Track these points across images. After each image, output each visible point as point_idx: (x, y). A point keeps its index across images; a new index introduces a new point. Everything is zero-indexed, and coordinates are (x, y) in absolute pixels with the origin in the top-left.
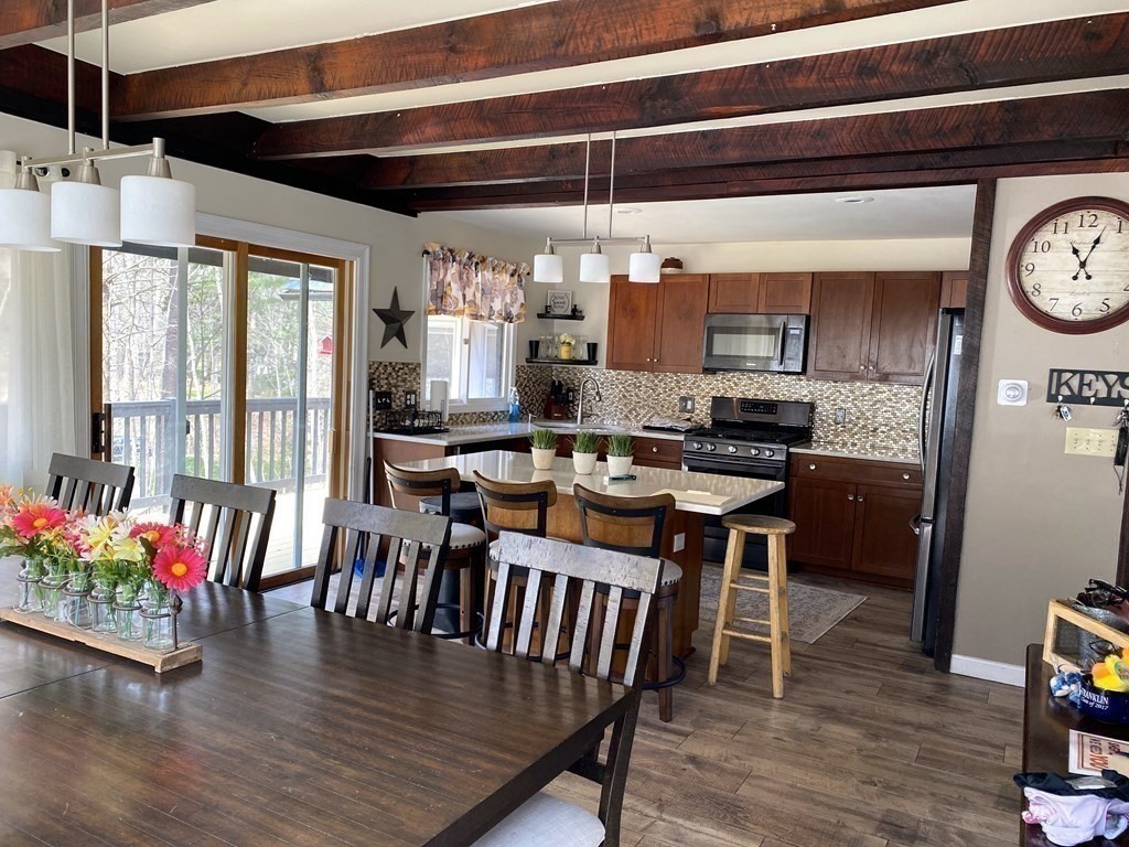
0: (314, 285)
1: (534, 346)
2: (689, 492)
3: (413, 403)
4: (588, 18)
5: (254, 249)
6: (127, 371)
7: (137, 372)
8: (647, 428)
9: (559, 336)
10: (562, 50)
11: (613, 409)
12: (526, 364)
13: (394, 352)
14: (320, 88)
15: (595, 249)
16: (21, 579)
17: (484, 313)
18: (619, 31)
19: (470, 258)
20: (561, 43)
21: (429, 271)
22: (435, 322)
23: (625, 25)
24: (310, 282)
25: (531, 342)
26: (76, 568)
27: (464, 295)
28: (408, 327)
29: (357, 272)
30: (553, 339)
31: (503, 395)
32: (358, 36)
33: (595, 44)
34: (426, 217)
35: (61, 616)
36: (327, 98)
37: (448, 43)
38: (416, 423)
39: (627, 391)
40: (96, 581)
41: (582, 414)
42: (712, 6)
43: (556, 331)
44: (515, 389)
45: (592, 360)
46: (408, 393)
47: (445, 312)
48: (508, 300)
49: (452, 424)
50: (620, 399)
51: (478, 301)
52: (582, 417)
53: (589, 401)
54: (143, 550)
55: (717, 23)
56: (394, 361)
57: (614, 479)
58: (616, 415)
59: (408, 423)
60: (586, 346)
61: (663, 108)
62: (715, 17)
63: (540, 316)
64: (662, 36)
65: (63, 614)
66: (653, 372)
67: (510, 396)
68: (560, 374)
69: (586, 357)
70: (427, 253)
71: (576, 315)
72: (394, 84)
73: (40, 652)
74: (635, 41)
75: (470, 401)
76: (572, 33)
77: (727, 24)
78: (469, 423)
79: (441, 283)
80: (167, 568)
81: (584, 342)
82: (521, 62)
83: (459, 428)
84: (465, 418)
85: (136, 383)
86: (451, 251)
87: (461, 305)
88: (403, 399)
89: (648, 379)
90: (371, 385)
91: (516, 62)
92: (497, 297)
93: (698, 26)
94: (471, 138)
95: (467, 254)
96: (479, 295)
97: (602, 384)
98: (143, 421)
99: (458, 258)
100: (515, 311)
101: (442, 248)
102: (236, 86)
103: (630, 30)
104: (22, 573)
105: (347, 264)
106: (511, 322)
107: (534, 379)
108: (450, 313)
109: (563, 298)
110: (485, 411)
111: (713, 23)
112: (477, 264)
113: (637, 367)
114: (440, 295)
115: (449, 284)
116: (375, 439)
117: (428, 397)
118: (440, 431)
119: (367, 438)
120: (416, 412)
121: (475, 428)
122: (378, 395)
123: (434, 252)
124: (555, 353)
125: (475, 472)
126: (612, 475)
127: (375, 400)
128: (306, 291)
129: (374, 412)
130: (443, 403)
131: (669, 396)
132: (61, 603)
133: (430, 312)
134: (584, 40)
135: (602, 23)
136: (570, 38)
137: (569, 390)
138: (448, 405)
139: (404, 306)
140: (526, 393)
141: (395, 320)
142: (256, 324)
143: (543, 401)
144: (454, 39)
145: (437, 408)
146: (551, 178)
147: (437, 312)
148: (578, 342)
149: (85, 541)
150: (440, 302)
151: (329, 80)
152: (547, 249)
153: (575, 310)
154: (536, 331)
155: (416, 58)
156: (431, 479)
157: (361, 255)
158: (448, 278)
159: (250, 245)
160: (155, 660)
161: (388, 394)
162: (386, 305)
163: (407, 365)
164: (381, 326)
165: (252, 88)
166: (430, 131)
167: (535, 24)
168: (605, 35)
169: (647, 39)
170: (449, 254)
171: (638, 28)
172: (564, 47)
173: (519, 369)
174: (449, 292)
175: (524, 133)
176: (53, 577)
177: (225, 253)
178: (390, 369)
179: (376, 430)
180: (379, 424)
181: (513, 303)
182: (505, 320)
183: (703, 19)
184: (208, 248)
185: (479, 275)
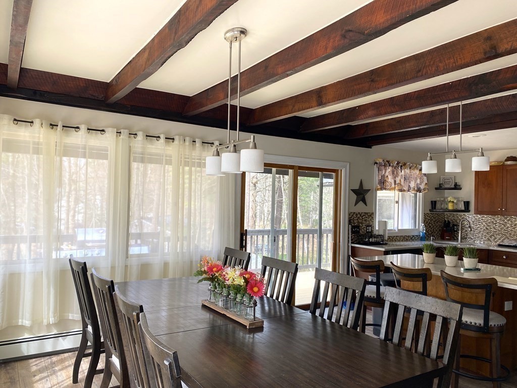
0: (325, 180)
1: (434, 204)
2: (510, 278)
3: (370, 231)
4: (432, 59)
5: (300, 168)
6: (263, 218)
7: (266, 218)
8: (500, 245)
9: (447, 198)
10: (420, 74)
11: (480, 235)
12: (429, 212)
13: (361, 208)
14: (321, 104)
15: (453, 156)
16: (209, 290)
17: (406, 188)
18: (446, 62)
19: (398, 163)
20: (419, 71)
21: (377, 171)
22: (381, 194)
23: (450, 58)
24: (324, 179)
25: (432, 202)
26: (225, 287)
27: (395, 181)
28: (368, 197)
29: (343, 174)
30: (445, 200)
31: (417, 227)
32: (335, 82)
33: (435, 69)
34: (375, 148)
35: (220, 305)
36: (324, 107)
37: (371, 78)
38: (371, 240)
39: (488, 226)
40: (231, 292)
41: (461, 237)
42: (492, 43)
43: (446, 196)
44: (423, 224)
45: (467, 209)
46: (367, 226)
47: (385, 189)
48: (418, 181)
49: (390, 241)
50: (484, 230)
51: (402, 183)
52: (461, 239)
53: (466, 231)
54: (244, 281)
55: (495, 50)
56: (360, 212)
57: (466, 269)
58: (482, 238)
59: (367, 240)
60: (463, 203)
61: (482, 88)
62: (494, 47)
63: (436, 189)
64: (468, 60)
65: (220, 304)
66: (504, 216)
67: (421, 228)
68: (449, 217)
69: (463, 208)
70: (377, 163)
71: (457, 187)
72: (350, 98)
73: (214, 317)
74: (454, 65)
75: (399, 230)
76: (424, 67)
77: (501, 50)
78: (399, 241)
79: (383, 176)
80: (252, 289)
81: (462, 201)
82: (402, 82)
83: (393, 243)
84: (397, 238)
85: (265, 222)
86: (387, 161)
87: (393, 186)
88: (365, 229)
89: (500, 219)
90: (350, 222)
91: (400, 82)
92: (412, 181)
93: (485, 53)
94: (389, 114)
95: (396, 162)
96: (402, 180)
97: (473, 222)
98: (263, 237)
99: (392, 165)
100: (422, 187)
101: (383, 161)
102: (290, 107)
103: (452, 60)
104: (210, 288)
105: (339, 171)
106: (420, 192)
107: (434, 220)
108: (388, 189)
109: (449, 179)
110: (407, 235)
111: (493, 50)
112: (401, 166)
113: (494, 213)
114: (382, 182)
115: (387, 176)
116: (352, 247)
117: (377, 229)
118: (383, 244)
119: (348, 246)
120: (371, 235)
121: (402, 243)
122: (353, 227)
123: (380, 163)
124: (446, 206)
125: (391, 262)
126: (466, 268)
127: (352, 229)
128: (322, 183)
129: (351, 235)
130: (385, 231)
131: (514, 228)
132: (220, 300)
133: (378, 190)
134: (430, 68)
135: (438, 59)
136: (423, 68)
137: (454, 225)
138: (387, 232)
139: (365, 187)
140: (430, 227)
141: (362, 194)
142: (314, 197)
143: (440, 230)
144: (373, 77)
145: (381, 233)
146: (432, 126)
147: (381, 189)
148: (458, 201)
149: (227, 277)
150: (383, 185)
151: (324, 101)
152: (428, 158)
153: (456, 185)
154: (434, 195)
155: (358, 87)
156: (370, 265)
157: (345, 167)
158: (387, 174)
159: (299, 166)
160: (246, 323)
161: (358, 227)
162: (357, 187)
163: (367, 213)
164: (354, 197)
165: (296, 107)
166: (370, 113)
167: (408, 65)
168: (440, 64)
169: (460, 63)
170: (387, 163)
171: (455, 59)
172: (421, 73)
173: (425, 215)
174: (387, 180)
175: (412, 109)
176: (218, 290)
177: (290, 170)
178: (359, 216)
179: (352, 243)
180: (354, 240)
181: (421, 184)
182: (417, 191)
183: (488, 49)
184: (283, 169)
185: (403, 171)
